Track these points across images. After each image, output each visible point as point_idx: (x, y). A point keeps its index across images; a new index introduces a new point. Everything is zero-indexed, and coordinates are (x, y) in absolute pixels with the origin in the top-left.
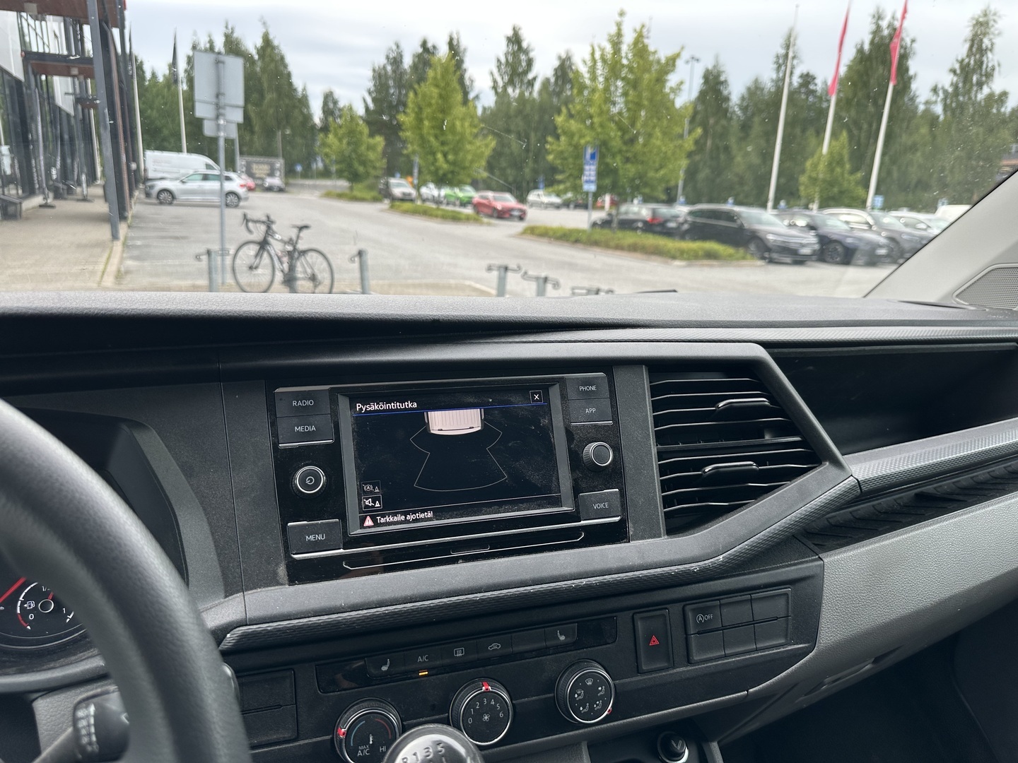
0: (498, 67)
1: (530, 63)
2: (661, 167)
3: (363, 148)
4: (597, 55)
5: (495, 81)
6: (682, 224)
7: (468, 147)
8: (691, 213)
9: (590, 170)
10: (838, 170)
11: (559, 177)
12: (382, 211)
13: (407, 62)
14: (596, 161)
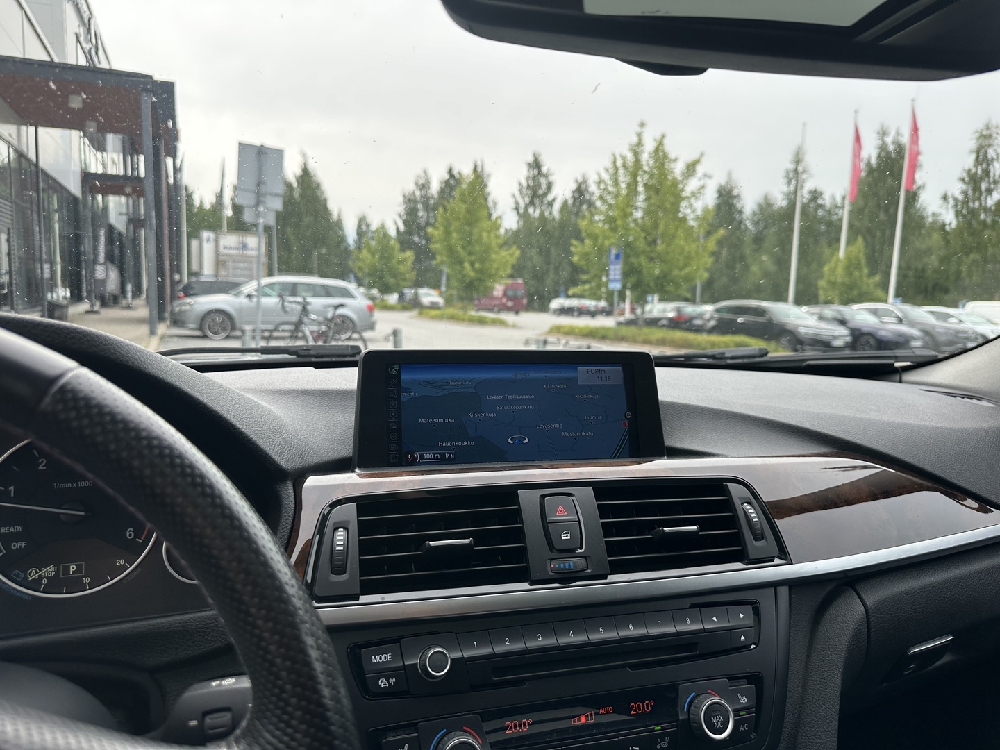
0: (520, 190)
1: (550, 185)
2: (685, 266)
3: (394, 261)
4: (619, 163)
5: (517, 203)
6: (709, 320)
7: (494, 256)
8: (718, 311)
9: (615, 270)
10: (857, 273)
11: (584, 277)
12: (411, 317)
13: (435, 188)
14: (621, 261)
